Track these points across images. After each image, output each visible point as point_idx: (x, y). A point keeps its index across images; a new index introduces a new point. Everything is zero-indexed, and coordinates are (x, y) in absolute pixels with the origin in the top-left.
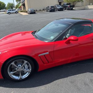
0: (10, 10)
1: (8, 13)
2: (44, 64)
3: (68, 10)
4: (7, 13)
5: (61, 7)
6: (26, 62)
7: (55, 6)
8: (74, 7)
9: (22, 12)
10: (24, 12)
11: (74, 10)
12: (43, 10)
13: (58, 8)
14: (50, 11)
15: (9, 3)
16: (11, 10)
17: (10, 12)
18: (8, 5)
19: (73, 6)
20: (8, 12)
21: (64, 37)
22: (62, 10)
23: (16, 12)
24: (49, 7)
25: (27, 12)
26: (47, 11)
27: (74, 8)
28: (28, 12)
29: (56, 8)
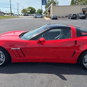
0: (37, 15)
2: (17, 57)
4: (34, 17)
5: (83, 15)
7: (78, 14)
12: (66, 17)
13: (80, 16)
14: (71, 19)
15: (39, 9)
18: (38, 10)
23: (41, 17)
24: (71, 14)
26: (68, 18)
28: (51, 18)
29: (78, 16)
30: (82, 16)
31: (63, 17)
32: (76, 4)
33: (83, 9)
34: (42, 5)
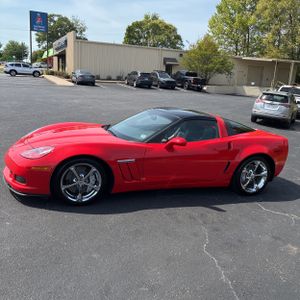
0: (16, 65)
1: (10, 72)
3: (188, 89)
4: (6, 72)
5: (169, 79)
6: (95, 170)
7: (154, 74)
8: (205, 85)
9: (52, 73)
10: (60, 75)
11: (205, 92)
12: (119, 78)
13: (162, 79)
14: (138, 86)
16: (19, 65)
17: (17, 69)
19: (205, 82)
20: (8, 69)
21: (164, 140)
22: (173, 88)
23: (34, 72)
24: (136, 73)
25: (68, 77)
26: (128, 84)
27: (205, 88)
28: (74, 78)
29: (156, 79)
30: (166, 79)
31: (109, 79)
32: (142, 41)
33: (165, 60)
34: (32, 29)
